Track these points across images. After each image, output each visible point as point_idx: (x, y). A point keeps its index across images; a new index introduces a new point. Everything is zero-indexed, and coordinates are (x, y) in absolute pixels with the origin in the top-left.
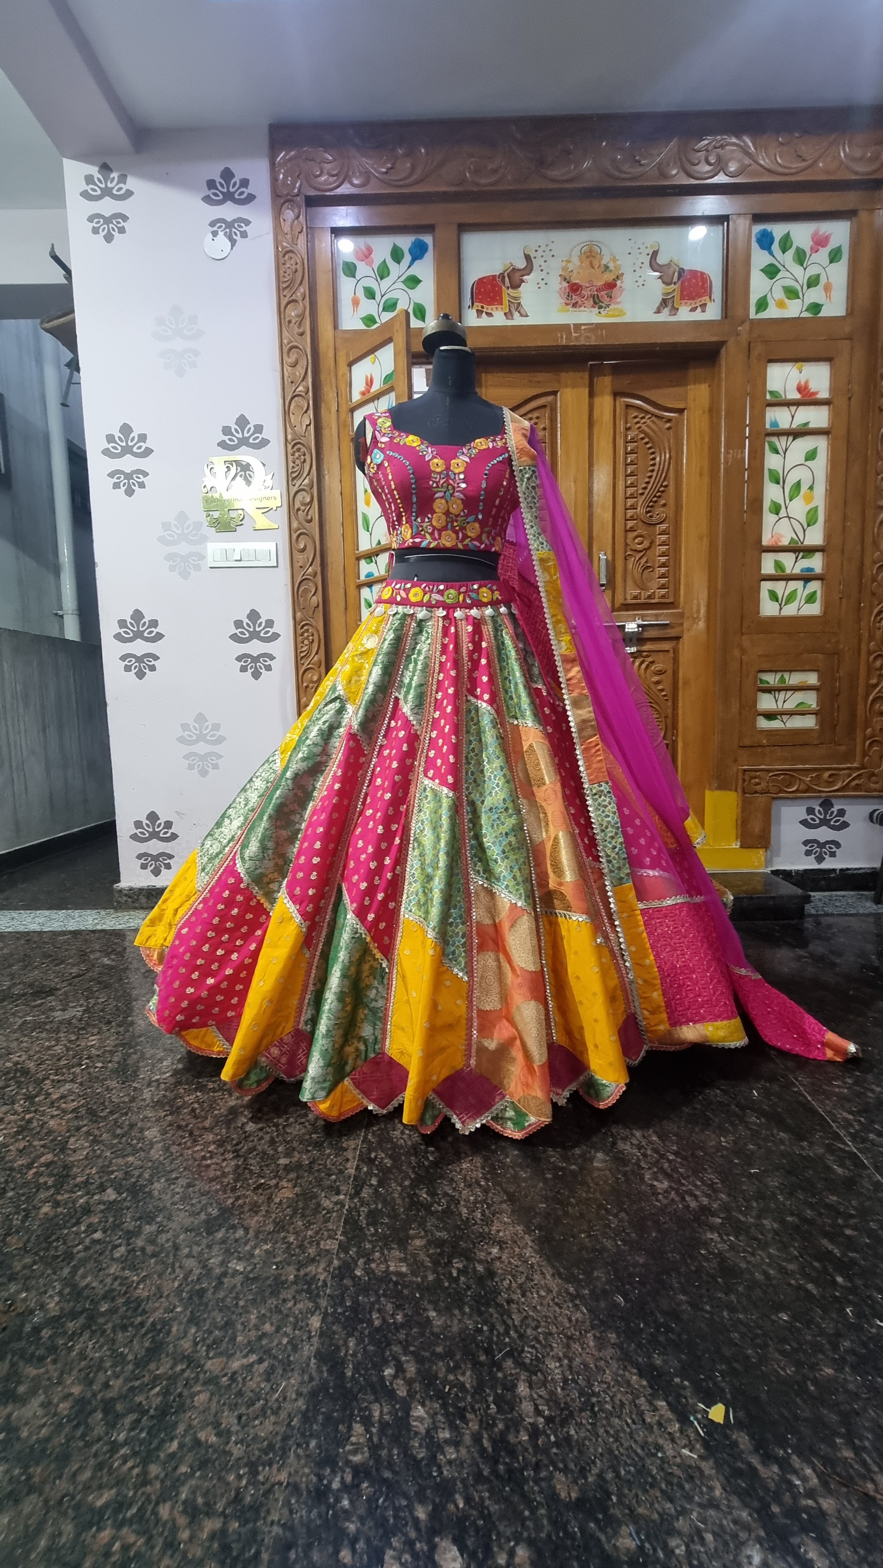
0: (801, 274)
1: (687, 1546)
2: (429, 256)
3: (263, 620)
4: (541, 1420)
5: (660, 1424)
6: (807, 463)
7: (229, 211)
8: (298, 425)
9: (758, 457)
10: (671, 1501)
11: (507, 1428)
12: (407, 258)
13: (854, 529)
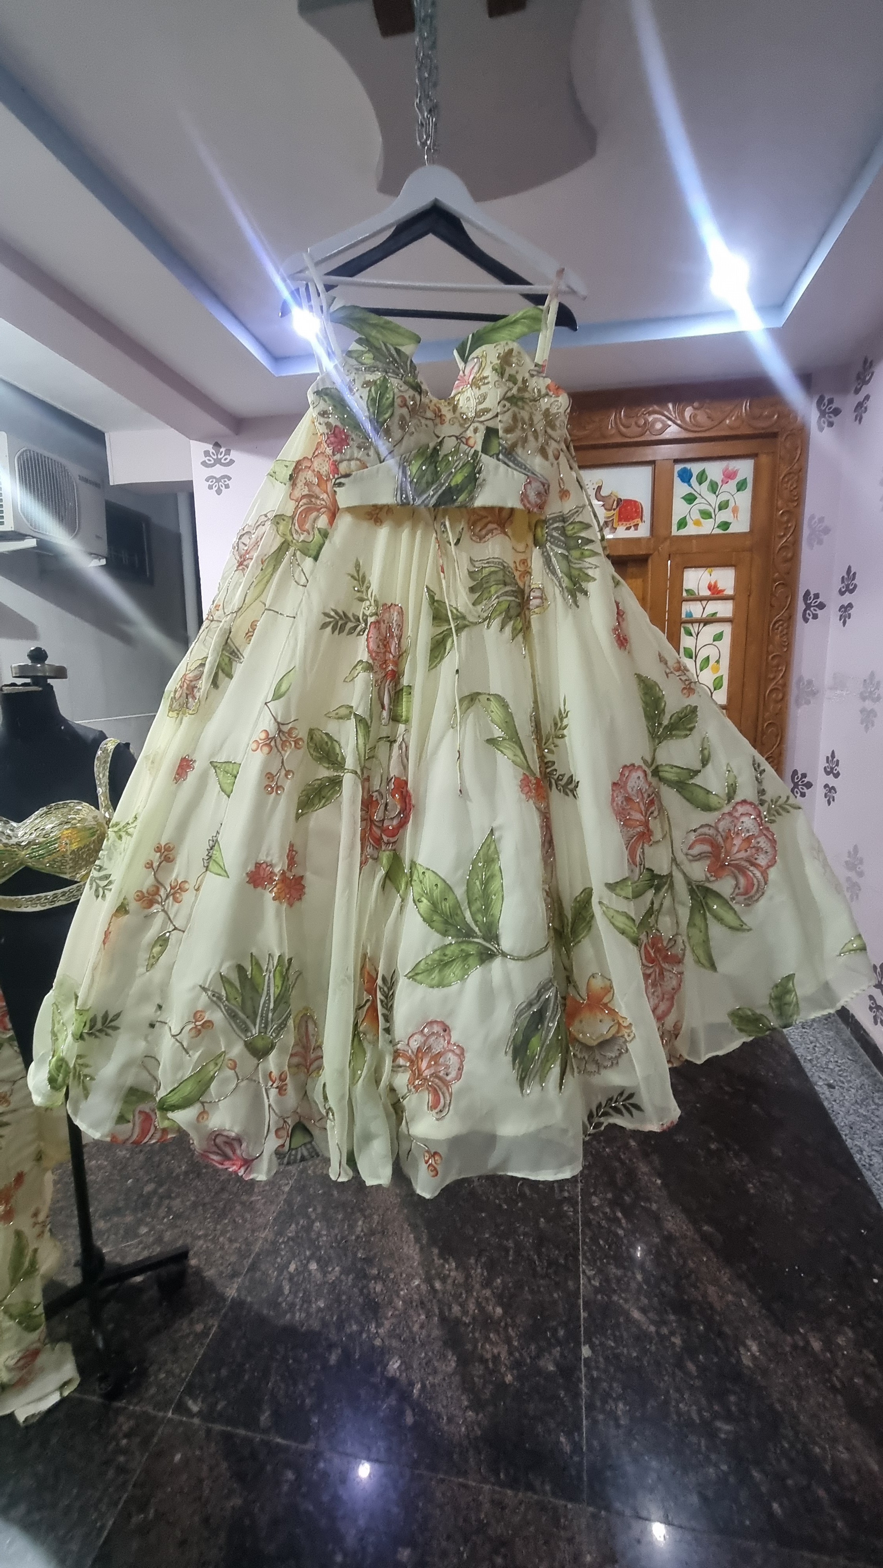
0: (713, 500)
6: (716, 643)
13: (751, 694)
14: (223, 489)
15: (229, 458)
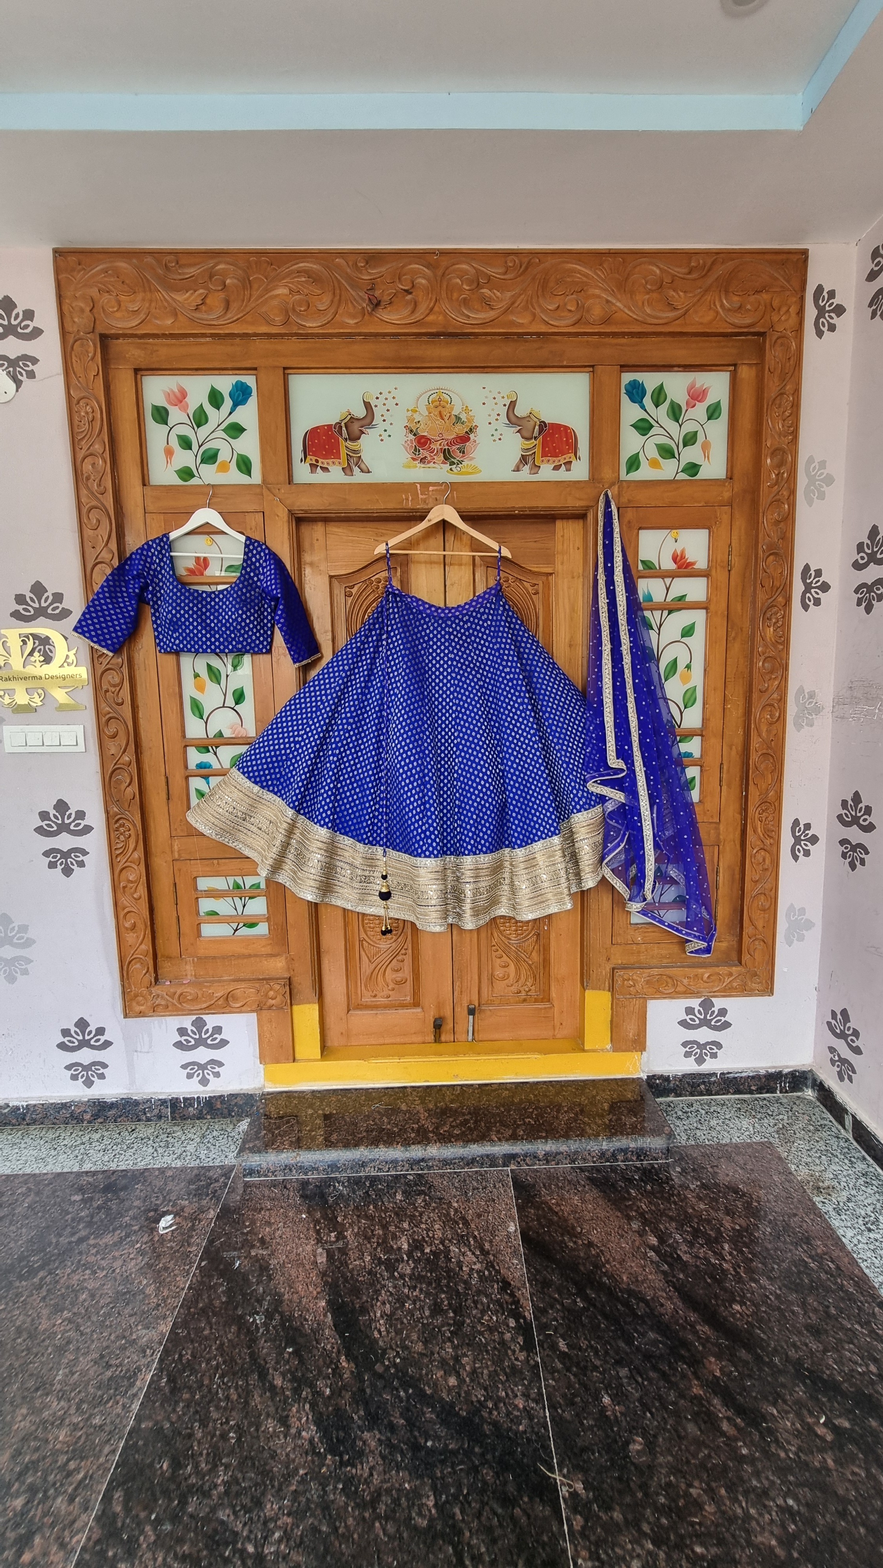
2: (253, 401)
3: (72, 811)
6: (684, 640)
7: (12, 347)
12: (228, 403)
13: (736, 712)
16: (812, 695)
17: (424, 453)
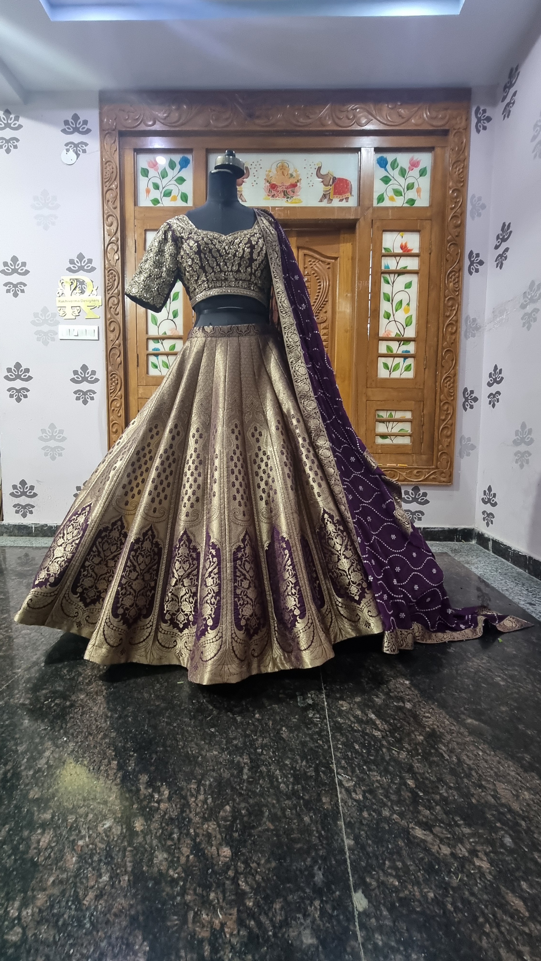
0: (403, 183)
1: (77, 818)
2: (191, 166)
3: (90, 370)
4: (46, 766)
5: (107, 770)
6: (406, 290)
7: (76, 138)
8: (112, 259)
9: (377, 285)
10: (84, 801)
11: (25, 769)
12: (178, 167)
13: (433, 329)
14: (12, 149)
15: (18, 123)
16: (474, 320)
17: (274, 192)
